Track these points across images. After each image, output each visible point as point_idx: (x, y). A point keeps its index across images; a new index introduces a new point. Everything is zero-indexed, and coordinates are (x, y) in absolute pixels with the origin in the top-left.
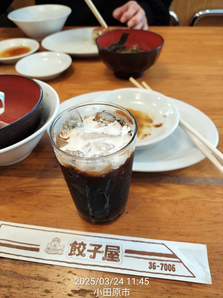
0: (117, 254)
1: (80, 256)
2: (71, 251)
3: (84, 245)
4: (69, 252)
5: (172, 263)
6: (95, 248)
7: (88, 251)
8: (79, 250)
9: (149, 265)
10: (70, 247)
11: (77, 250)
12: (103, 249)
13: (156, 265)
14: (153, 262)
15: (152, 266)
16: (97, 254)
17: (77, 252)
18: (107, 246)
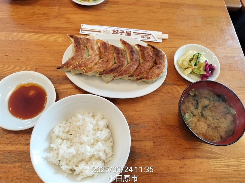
0: (130, 33)
1: (117, 34)
2: (113, 32)
3: (118, 31)
4: (112, 33)
5: (149, 37)
6: (122, 32)
7: (119, 32)
8: (116, 32)
9: (141, 37)
10: (113, 31)
11: (115, 32)
12: (125, 32)
13: (144, 37)
14: (143, 36)
15: (143, 37)
16: (123, 33)
17: (115, 33)
18: (126, 31)
